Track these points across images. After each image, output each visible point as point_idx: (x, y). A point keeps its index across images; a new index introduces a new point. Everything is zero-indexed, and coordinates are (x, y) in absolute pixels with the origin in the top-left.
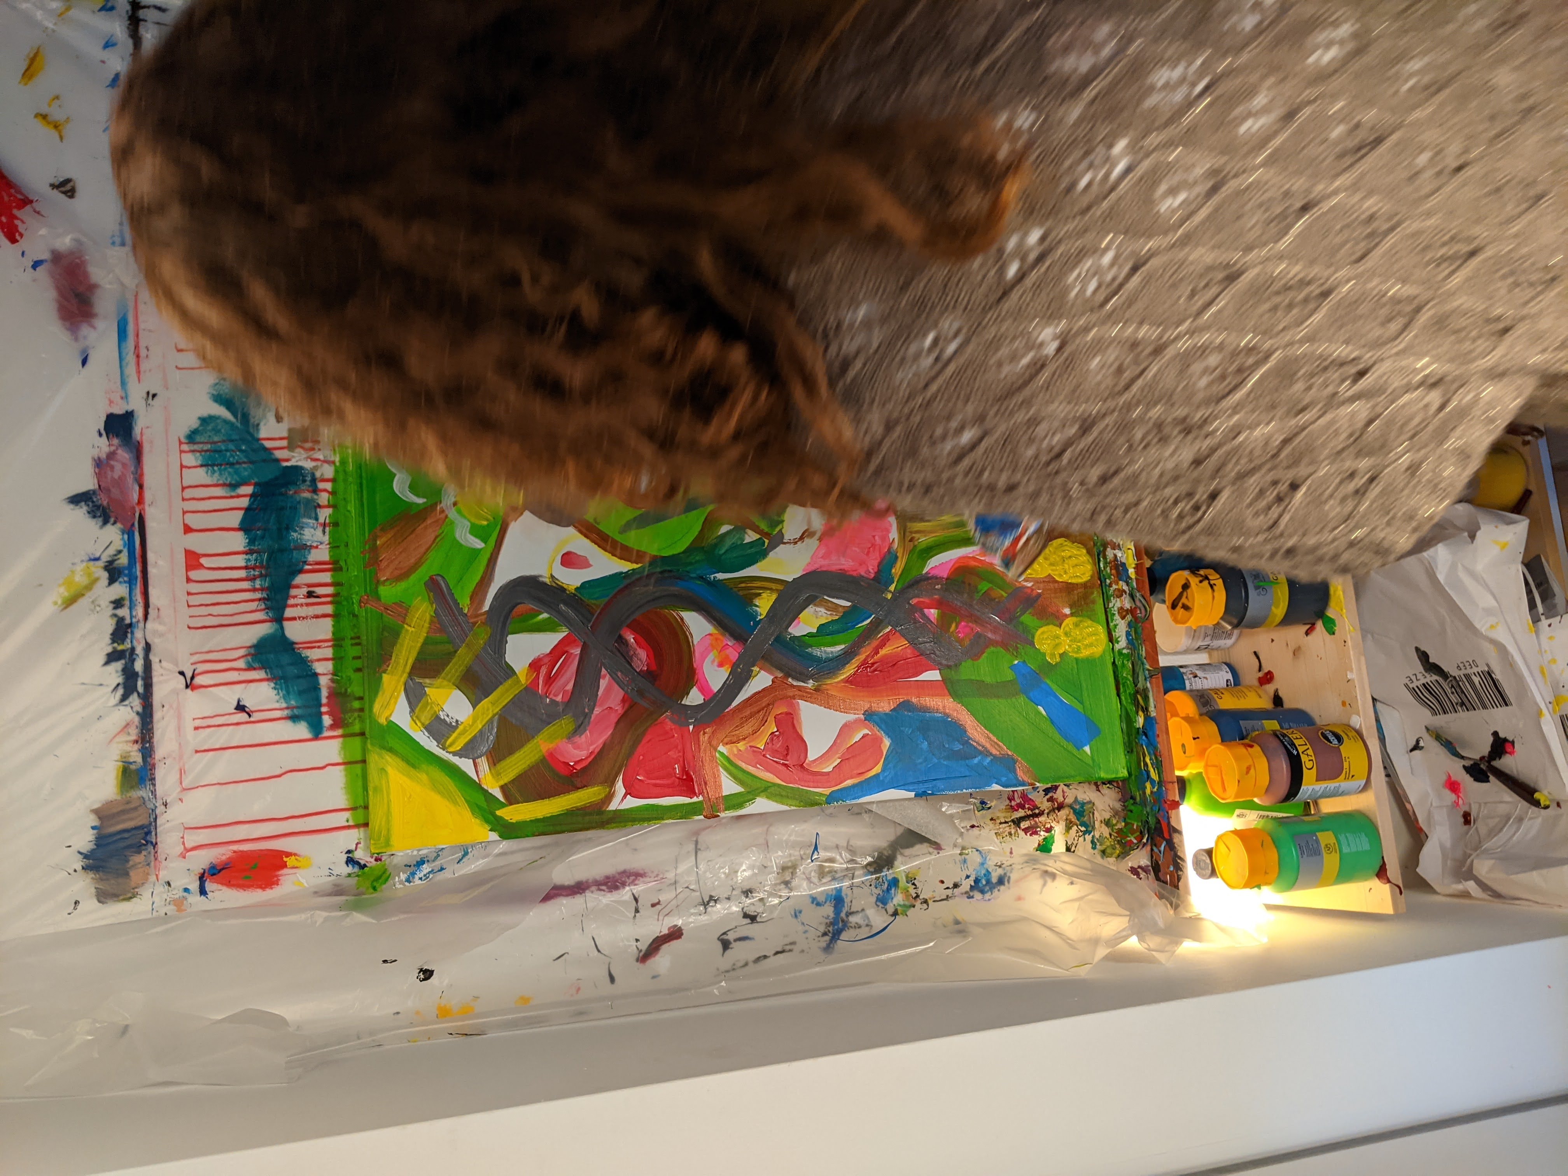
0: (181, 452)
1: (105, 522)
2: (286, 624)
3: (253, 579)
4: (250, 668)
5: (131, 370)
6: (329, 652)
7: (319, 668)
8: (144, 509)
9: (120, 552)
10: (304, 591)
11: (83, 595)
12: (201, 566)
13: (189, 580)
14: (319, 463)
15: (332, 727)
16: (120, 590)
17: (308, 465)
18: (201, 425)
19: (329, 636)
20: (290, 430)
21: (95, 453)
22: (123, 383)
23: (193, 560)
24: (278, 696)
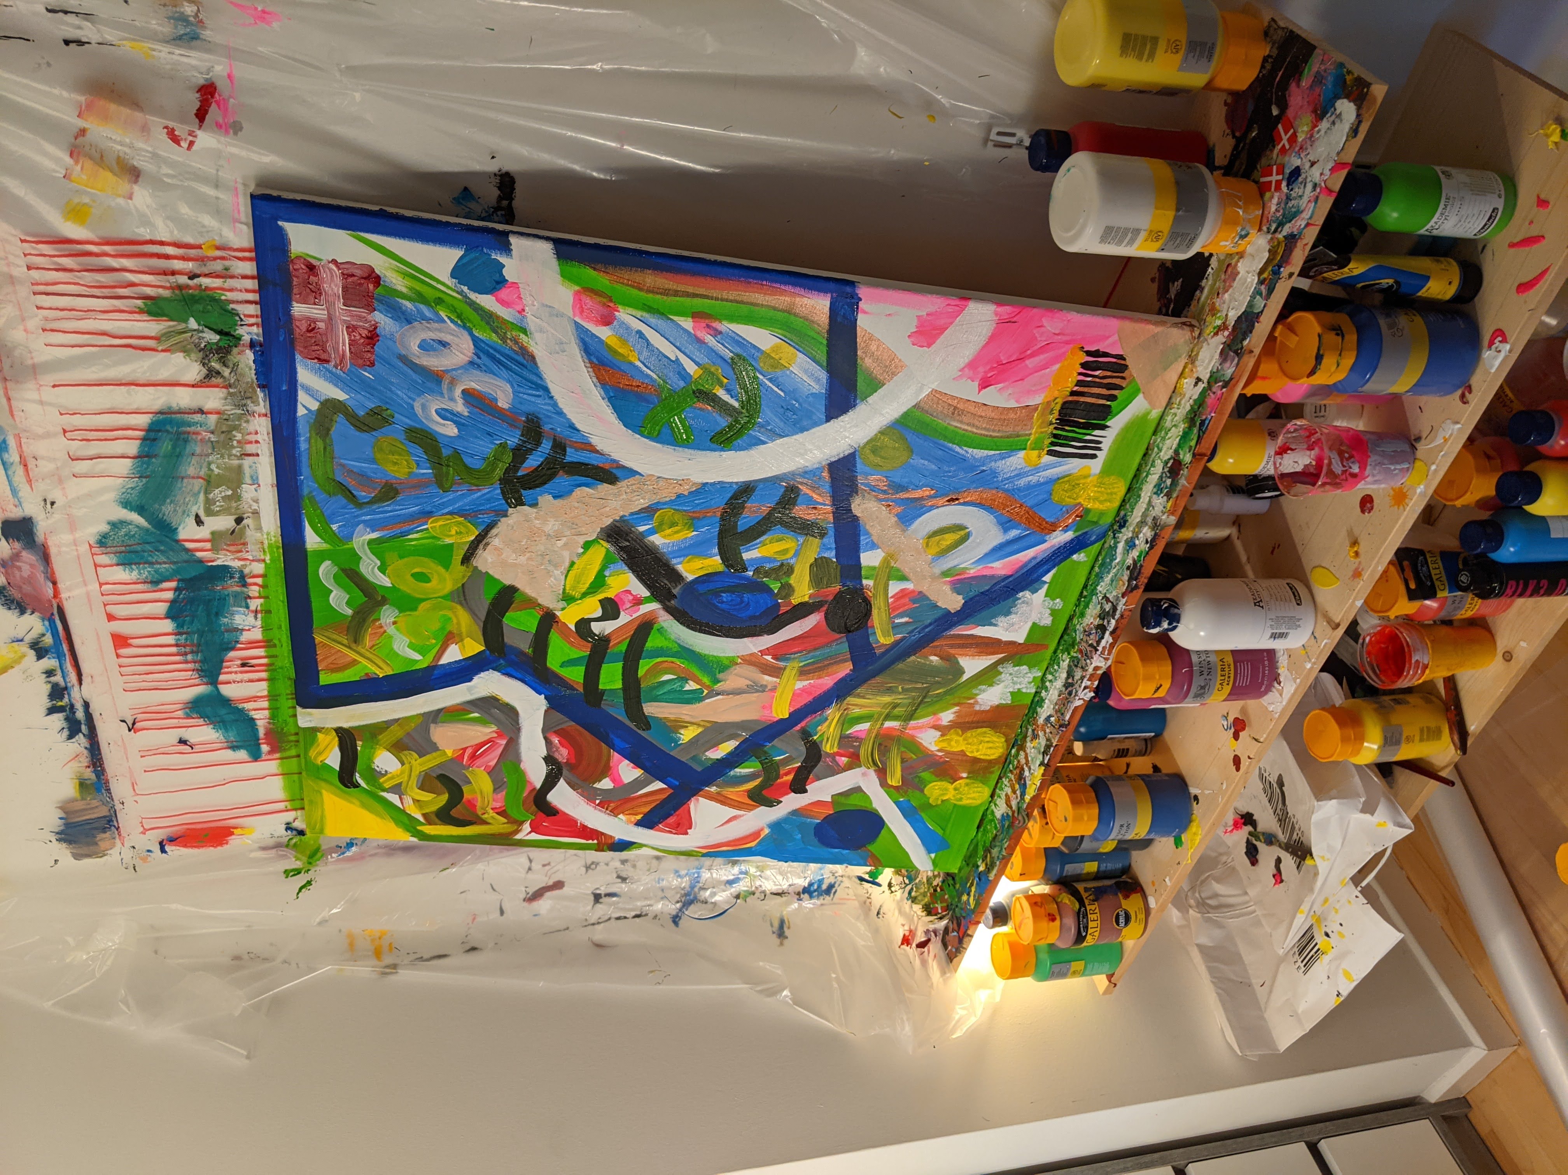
0: (93, 555)
1: (22, 612)
2: (221, 687)
3: (185, 654)
4: (188, 717)
5: (20, 481)
6: (266, 704)
7: (255, 715)
8: (61, 601)
9: (43, 635)
10: (239, 662)
11: (12, 667)
12: (130, 645)
13: (119, 657)
14: (248, 563)
15: (271, 753)
16: (49, 662)
17: (236, 564)
18: (112, 529)
19: (265, 693)
20: (213, 533)
22: (14, 491)
23: (120, 641)
24: (218, 735)
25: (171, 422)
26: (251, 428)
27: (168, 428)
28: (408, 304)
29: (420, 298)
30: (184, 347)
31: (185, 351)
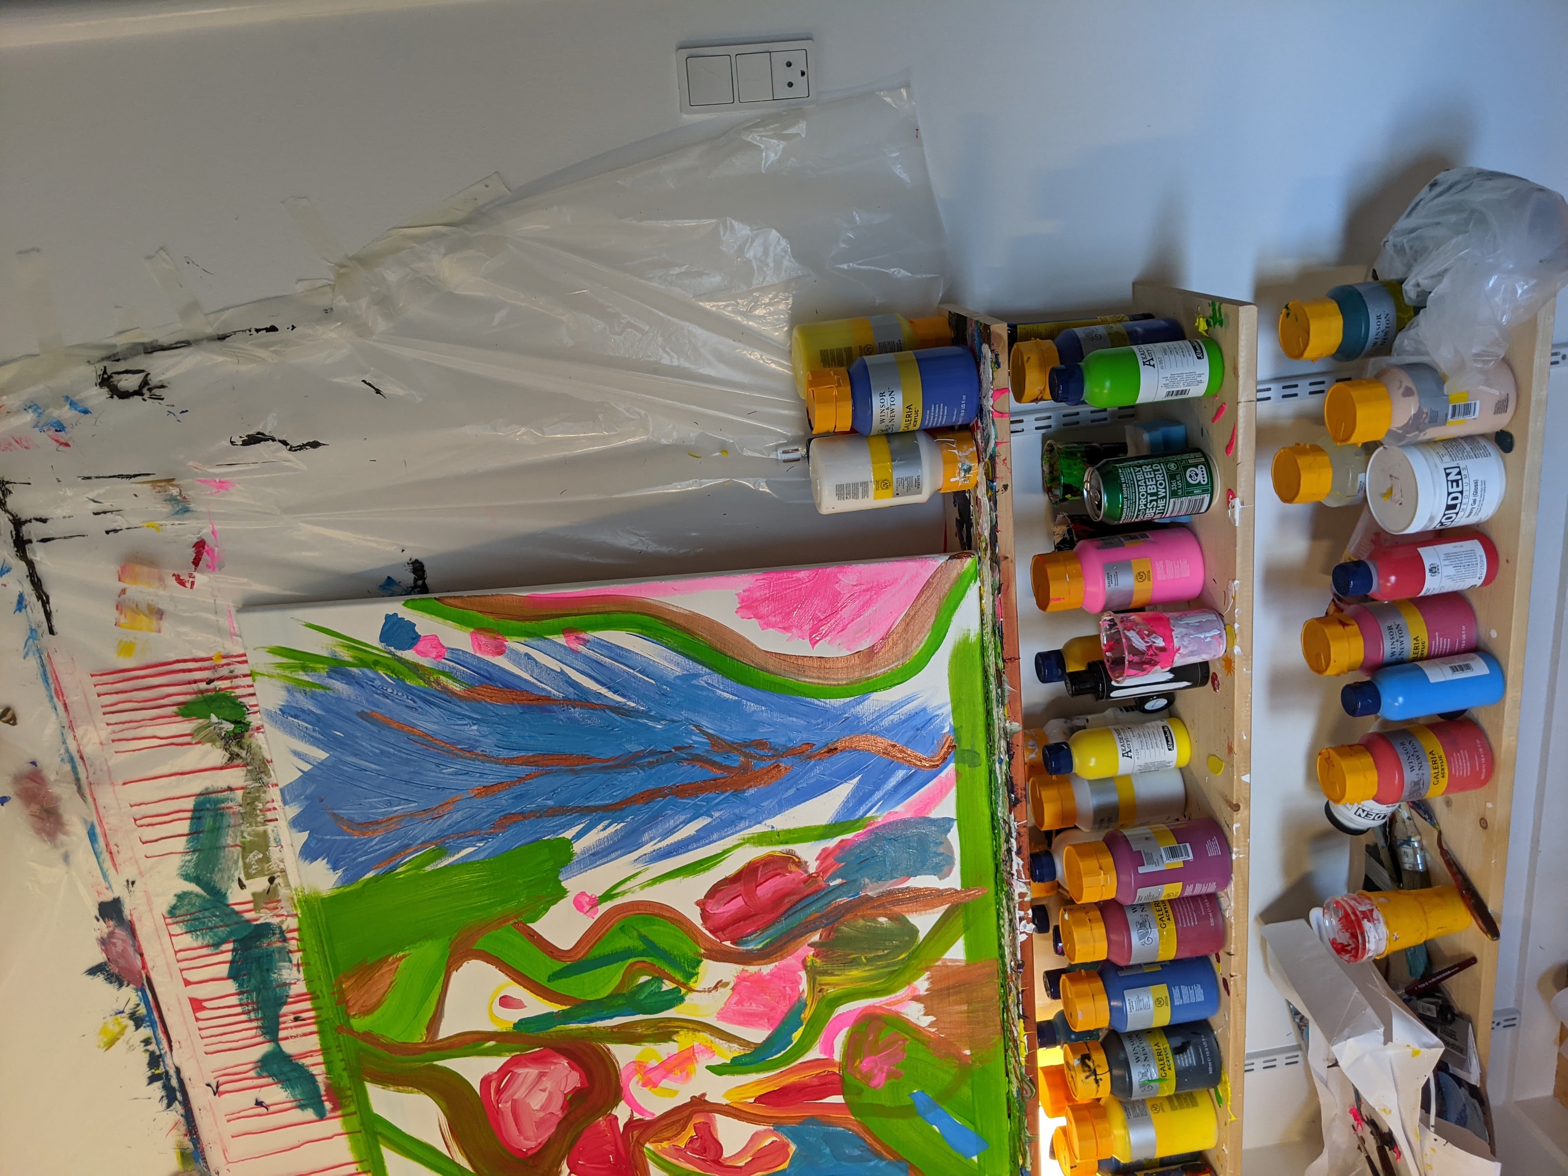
0: (167, 925)
1: (121, 985)
2: (282, 1043)
3: (248, 1012)
4: (260, 1077)
5: (108, 864)
6: (320, 1059)
7: (315, 1070)
8: (148, 971)
9: (138, 1005)
10: (292, 1017)
11: (118, 1039)
12: (204, 1008)
13: (197, 1019)
14: (284, 918)
15: (333, 1110)
16: (145, 1032)
17: (275, 921)
18: (178, 901)
19: (318, 1047)
20: (254, 894)
21: (98, 934)
22: (105, 876)
23: (197, 1005)
24: (286, 1093)
25: (209, 801)
26: (268, 798)
27: (208, 806)
28: (355, 670)
29: (362, 663)
30: (211, 737)
31: (212, 741)
